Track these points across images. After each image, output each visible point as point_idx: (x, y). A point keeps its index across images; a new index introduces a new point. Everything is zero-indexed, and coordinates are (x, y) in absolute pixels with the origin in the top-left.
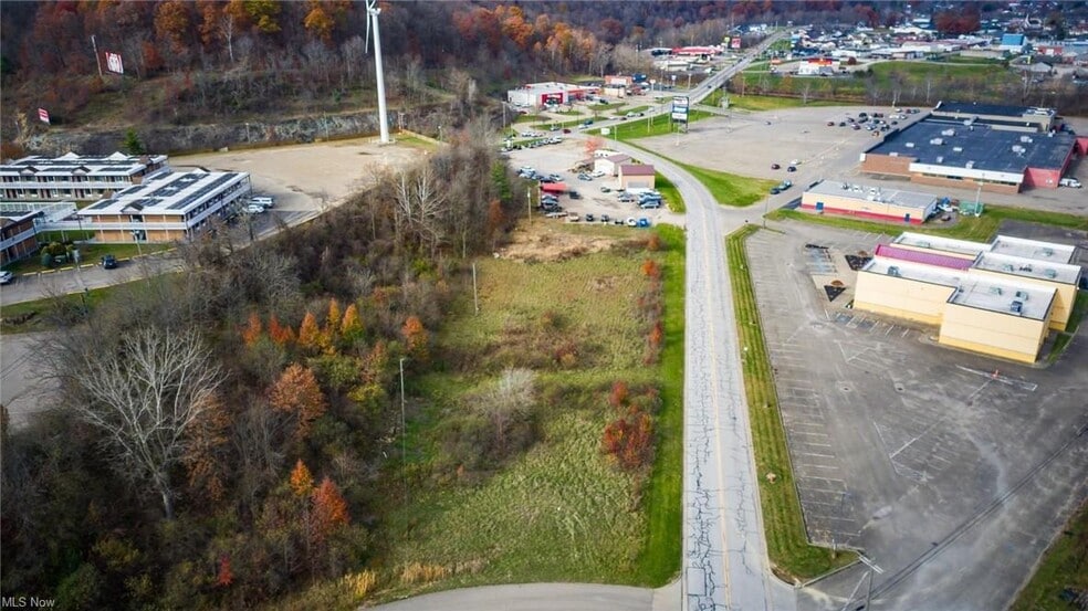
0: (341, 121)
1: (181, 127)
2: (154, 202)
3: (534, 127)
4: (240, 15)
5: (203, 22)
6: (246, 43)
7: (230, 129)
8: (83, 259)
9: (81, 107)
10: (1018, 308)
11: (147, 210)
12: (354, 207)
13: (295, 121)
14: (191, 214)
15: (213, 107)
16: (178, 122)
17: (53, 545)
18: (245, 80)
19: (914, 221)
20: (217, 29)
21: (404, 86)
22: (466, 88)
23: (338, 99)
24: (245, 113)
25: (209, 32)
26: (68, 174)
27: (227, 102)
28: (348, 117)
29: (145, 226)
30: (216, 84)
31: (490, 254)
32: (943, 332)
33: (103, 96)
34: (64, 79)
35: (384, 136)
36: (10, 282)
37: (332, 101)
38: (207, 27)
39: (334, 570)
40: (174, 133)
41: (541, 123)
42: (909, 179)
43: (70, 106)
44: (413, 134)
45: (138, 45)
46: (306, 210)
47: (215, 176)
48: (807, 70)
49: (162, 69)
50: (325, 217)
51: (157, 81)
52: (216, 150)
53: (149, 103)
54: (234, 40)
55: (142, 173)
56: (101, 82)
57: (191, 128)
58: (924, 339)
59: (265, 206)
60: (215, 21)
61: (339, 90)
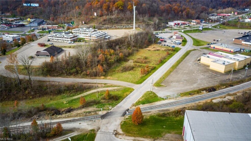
0: (130, 26)
1: (103, 26)
2: (93, 35)
3: (169, 29)
4: (116, 6)
5: (110, 7)
6: (116, 11)
7: (111, 26)
8: (83, 42)
9: (89, 21)
10: (224, 64)
11: (92, 36)
12: (121, 38)
13: (122, 26)
14: (97, 37)
15: (109, 22)
16: (103, 25)
17: (72, 66)
18: (115, 18)
19: (232, 52)
20: (112, 9)
21: (143, 20)
22: (156, 21)
23: (130, 22)
24: (114, 24)
25: (111, 9)
26: (84, 31)
27: (111, 22)
28: (132, 25)
29: (91, 38)
30: (110, 18)
31: (143, 49)
32: (210, 67)
33: (93, 20)
34: (88, 16)
35: (134, 29)
36: (74, 43)
37: (129, 22)
38: (110, 8)
39: (100, 75)
40: (102, 26)
41: (171, 29)
42: (241, 45)
43: (87, 21)
44: (140, 29)
45: (99, 11)
46: (114, 38)
47: (103, 32)
48: (247, 21)
49: (103, 15)
50: (116, 39)
51: (101, 17)
52: (107, 29)
53: (99, 21)
54: (115, 11)
55: (94, 31)
56: (93, 17)
57: (105, 26)
58: (208, 68)
59: (109, 37)
60: (112, 7)
61: (131, 20)
